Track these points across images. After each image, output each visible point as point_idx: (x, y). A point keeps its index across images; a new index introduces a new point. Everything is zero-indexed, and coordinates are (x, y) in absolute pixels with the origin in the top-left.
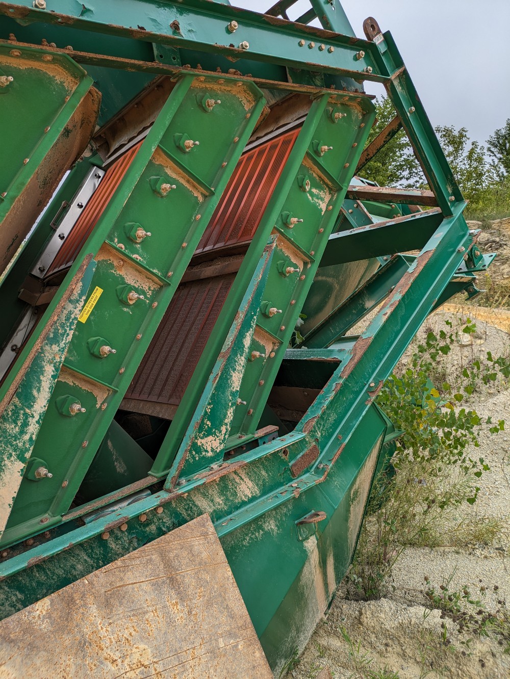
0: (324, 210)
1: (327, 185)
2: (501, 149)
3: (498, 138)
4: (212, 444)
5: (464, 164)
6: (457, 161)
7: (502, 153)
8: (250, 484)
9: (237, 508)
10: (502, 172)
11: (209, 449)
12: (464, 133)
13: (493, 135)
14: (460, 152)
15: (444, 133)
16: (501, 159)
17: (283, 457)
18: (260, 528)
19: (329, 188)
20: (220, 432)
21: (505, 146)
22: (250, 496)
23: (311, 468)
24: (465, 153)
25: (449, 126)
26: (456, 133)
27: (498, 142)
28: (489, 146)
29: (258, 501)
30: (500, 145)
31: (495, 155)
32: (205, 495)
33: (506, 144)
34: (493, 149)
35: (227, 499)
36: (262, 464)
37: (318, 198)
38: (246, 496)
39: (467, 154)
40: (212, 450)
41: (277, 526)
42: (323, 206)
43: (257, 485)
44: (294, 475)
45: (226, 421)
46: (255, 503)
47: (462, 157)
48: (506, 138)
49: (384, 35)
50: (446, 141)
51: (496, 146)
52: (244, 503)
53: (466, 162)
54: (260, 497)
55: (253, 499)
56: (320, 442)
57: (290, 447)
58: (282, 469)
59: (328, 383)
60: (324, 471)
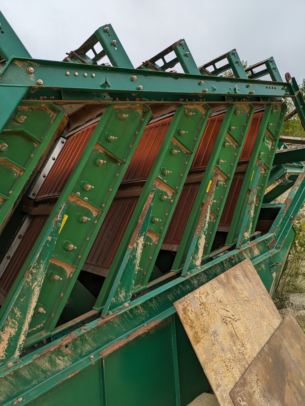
0: (270, 148)
1: (271, 139)
4: (247, 235)
8: (257, 251)
9: (254, 258)
11: (246, 237)
17: (266, 242)
18: (260, 266)
19: (271, 140)
20: (249, 231)
22: (257, 254)
23: (274, 247)
29: (260, 257)
32: (246, 253)
35: (251, 255)
36: (260, 244)
37: (268, 144)
38: (256, 255)
40: (247, 237)
41: (264, 267)
42: (270, 147)
43: (259, 251)
44: (269, 249)
45: (250, 227)
46: (259, 257)
49: (292, 79)
52: (256, 257)
54: (260, 255)
55: (258, 256)
56: (276, 237)
57: (271, 238)
58: (266, 246)
59: (278, 216)
60: (279, 248)
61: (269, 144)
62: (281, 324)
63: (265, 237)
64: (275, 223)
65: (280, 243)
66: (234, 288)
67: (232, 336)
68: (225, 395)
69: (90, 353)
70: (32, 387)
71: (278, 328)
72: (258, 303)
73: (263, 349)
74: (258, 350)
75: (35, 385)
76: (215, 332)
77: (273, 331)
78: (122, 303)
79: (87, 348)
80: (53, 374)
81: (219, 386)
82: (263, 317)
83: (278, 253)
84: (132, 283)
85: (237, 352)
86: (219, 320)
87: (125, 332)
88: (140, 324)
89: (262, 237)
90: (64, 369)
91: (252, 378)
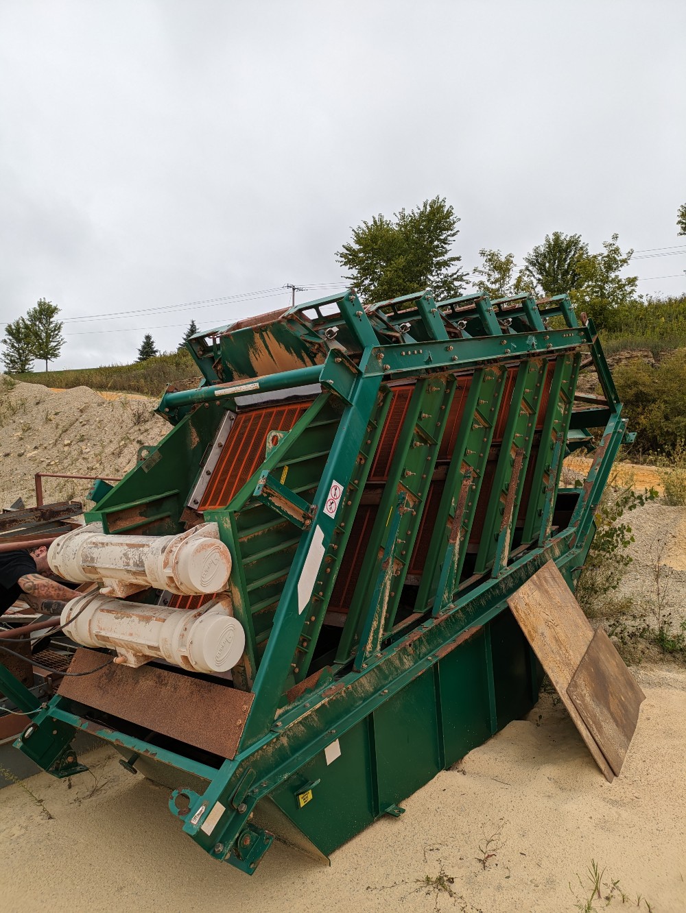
0: (563, 413)
1: (564, 400)
2: (541, 269)
3: (536, 256)
4: (548, 530)
5: (511, 293)
6: (503, 289)
7: (541, 273)
8: (558, 550)
9: (557, 560)
10: (542, 296)
12: (511, 259)
13: (532, 253)
14: (507, 279)
15: (489, 257)
16: (539, 280)
17: (566, 539)
20: (550, 524)
21: (544, 265)
22: (558, 555)
23: (574, 546)
24: (513, 281)
25: (495, 250)
26: (503, 259)
27: (537, 260)
28: (527, 264)
30: (539, 263)
31: (534, 276)
32: (548, 553)
33: (545, 264)
34: (531, 268)
35: (553, 556)
36: (561, 541)
39: (515, 282)
40: (548, 533)
41: (565, 571)
43: (560, 551)
44: (570, 548)
45: (551, 520)
46: (561, 558)
47: (509, 285)
48: (545, 257)
50: (492, 266)
51: (534, 265)
53: (512, 291)
54: (562, 556)
55: (559, 557)
56: (576, 533)
57: (570, 535)
58: (567, 546)
59: (577, 504)
60: (581, 546)
61: (561, 408)
62: (594, 637)
63: (565, 533)
64: (574, 514)
65: (581, 540)
66: (547, 592)
67: (557, 641)
68: (563, 691)
69: (426, 655)
70: (390, 683)
71: (593, 639)
72: (570, 611)
73: (583, 658)
74: (580, 659)
75: (391, 681)
76: (543, 634)
77: (588, 643)
78: (447, 604)
79: (424, 650)
80: (402, 673)
81: (557, 683)
82: (577, 626)
83: (579, 554)
84: (452, 583)
85: (563, 656)
86: (543, 622)
87: (450, 638)
88: (461, 630)
89: (562, 533)
90: (408, 669)
91: (581, 682)
